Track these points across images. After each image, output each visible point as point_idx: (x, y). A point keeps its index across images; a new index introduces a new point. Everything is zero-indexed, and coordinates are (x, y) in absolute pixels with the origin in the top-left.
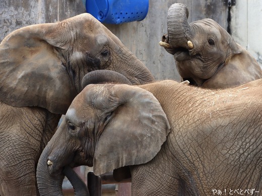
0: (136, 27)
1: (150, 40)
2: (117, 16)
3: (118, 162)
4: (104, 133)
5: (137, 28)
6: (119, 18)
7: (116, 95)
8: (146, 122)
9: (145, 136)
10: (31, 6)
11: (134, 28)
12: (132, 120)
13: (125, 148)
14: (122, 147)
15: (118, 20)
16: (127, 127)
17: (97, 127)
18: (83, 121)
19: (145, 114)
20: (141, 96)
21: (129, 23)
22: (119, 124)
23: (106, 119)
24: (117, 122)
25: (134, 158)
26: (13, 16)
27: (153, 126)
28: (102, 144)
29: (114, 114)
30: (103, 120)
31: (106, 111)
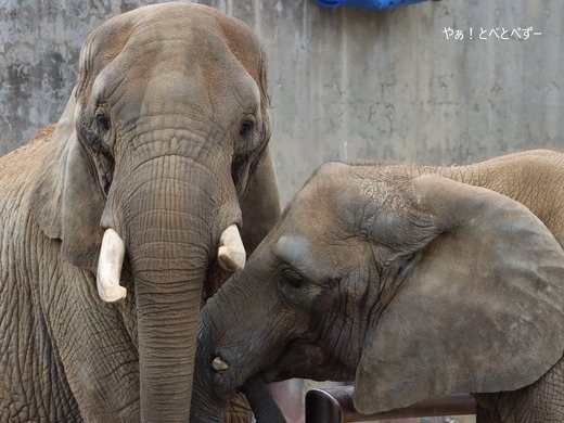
0: (429, 15)
1: (465, 50)
5: (432, 19)
7: (427, 208)
8: (518, 283)
9: (516, 319)
11: (424, 19)
12: (473, 275)
13: (453, 346)
14: (445, 343)
16: (461, 292)
18: (335, 275)
19: (518, 263)
20: (502, 213)
21: (411, 6)
22: (434, 282)
23: (400, 269)
24: (428, 276)
25: (480, 374)
27: (541, 295)
28: (387, 334)
30: (394, 273)
31: (405, 251)
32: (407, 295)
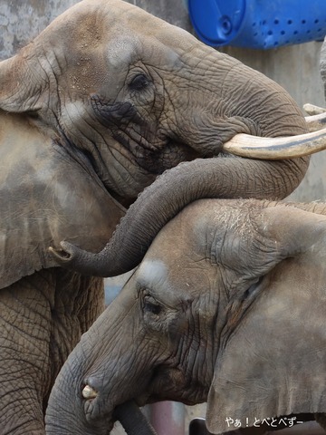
0: (312, 55)
2: (266, 28)
3: (274, 403)
4: (242, 330)
6: (270, 33)
7: (272, 234)
10: (52, 4)
11: (308, 59)
12: (314, 299)
13: (293, 367)
14: (287, 365)
15: (269, 39)
16: (302, 315)
17: (223, 314)
18: (187, 297)
21: (295, 46)
23: (247, 293)
24: (274, 301)
25: (317, 395)
26: (6, 27)
28: (234, 356)
29: (266, 281)
30: (240, 296)
31: (249, 275)
32: (253, 318)
